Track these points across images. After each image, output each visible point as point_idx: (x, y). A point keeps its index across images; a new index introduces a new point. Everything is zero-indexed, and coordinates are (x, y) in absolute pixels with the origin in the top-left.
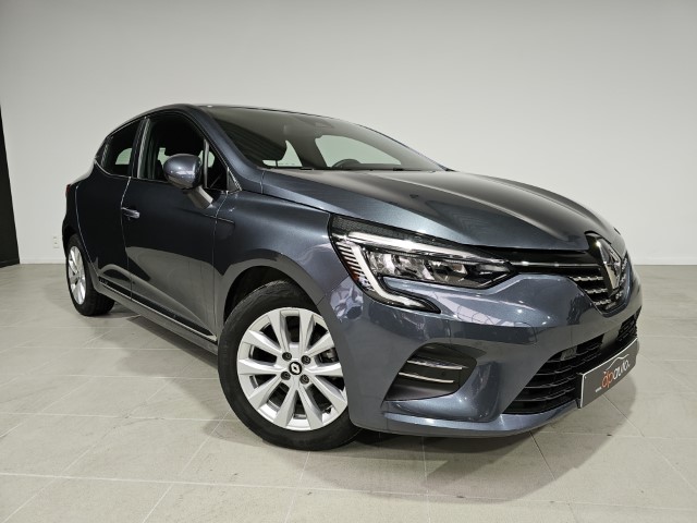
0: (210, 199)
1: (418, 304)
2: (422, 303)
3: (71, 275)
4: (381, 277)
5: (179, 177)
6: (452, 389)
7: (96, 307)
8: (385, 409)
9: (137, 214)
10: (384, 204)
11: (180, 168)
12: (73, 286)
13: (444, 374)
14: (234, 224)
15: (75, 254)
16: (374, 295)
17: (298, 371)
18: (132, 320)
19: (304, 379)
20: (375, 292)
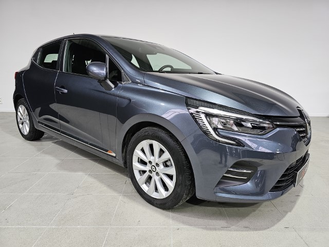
0: (113, 86)
1: (234, 143)
2: (236, 142)
3: (19, 120)
4: (215, 129)
5: (95, 73)
6: (246, 181)
7: (35, 136)
8: (215, 191)
9: (66, 91)
10: (207, 91)
11: (95, 69)
12: (21, 126)
13: (243, 174)
14: (130, 100)
15: (21, 109)
16: (213, 138)
17: (154, 170)
18: (55, 143)
19: (157, 174)
20: (214, 137)
